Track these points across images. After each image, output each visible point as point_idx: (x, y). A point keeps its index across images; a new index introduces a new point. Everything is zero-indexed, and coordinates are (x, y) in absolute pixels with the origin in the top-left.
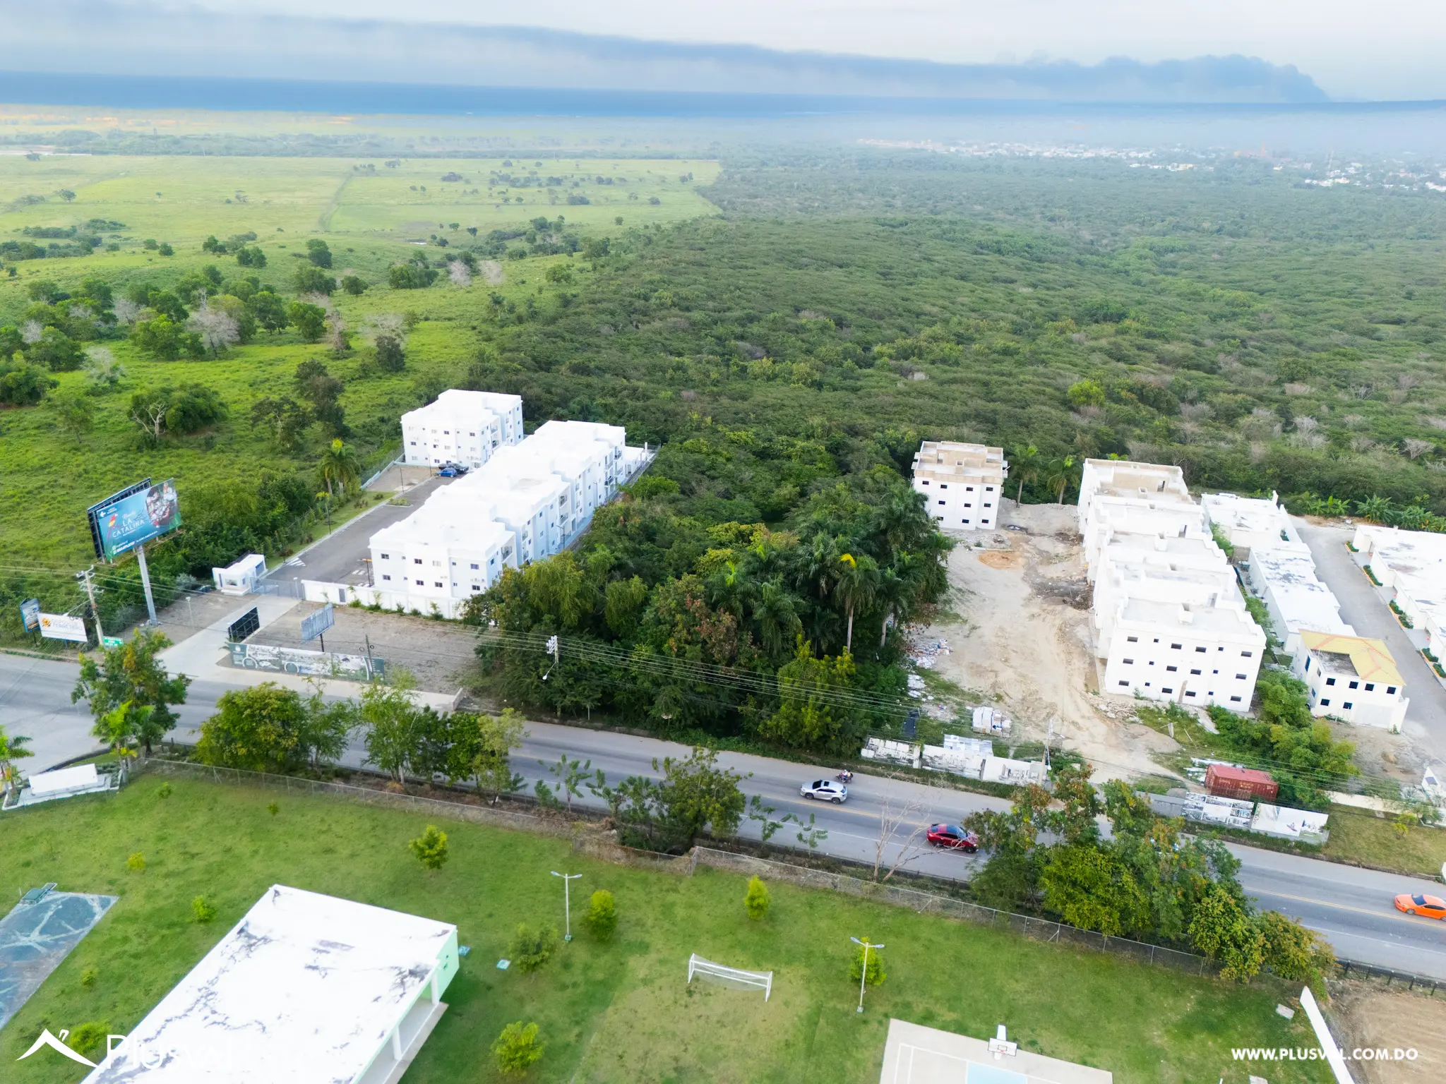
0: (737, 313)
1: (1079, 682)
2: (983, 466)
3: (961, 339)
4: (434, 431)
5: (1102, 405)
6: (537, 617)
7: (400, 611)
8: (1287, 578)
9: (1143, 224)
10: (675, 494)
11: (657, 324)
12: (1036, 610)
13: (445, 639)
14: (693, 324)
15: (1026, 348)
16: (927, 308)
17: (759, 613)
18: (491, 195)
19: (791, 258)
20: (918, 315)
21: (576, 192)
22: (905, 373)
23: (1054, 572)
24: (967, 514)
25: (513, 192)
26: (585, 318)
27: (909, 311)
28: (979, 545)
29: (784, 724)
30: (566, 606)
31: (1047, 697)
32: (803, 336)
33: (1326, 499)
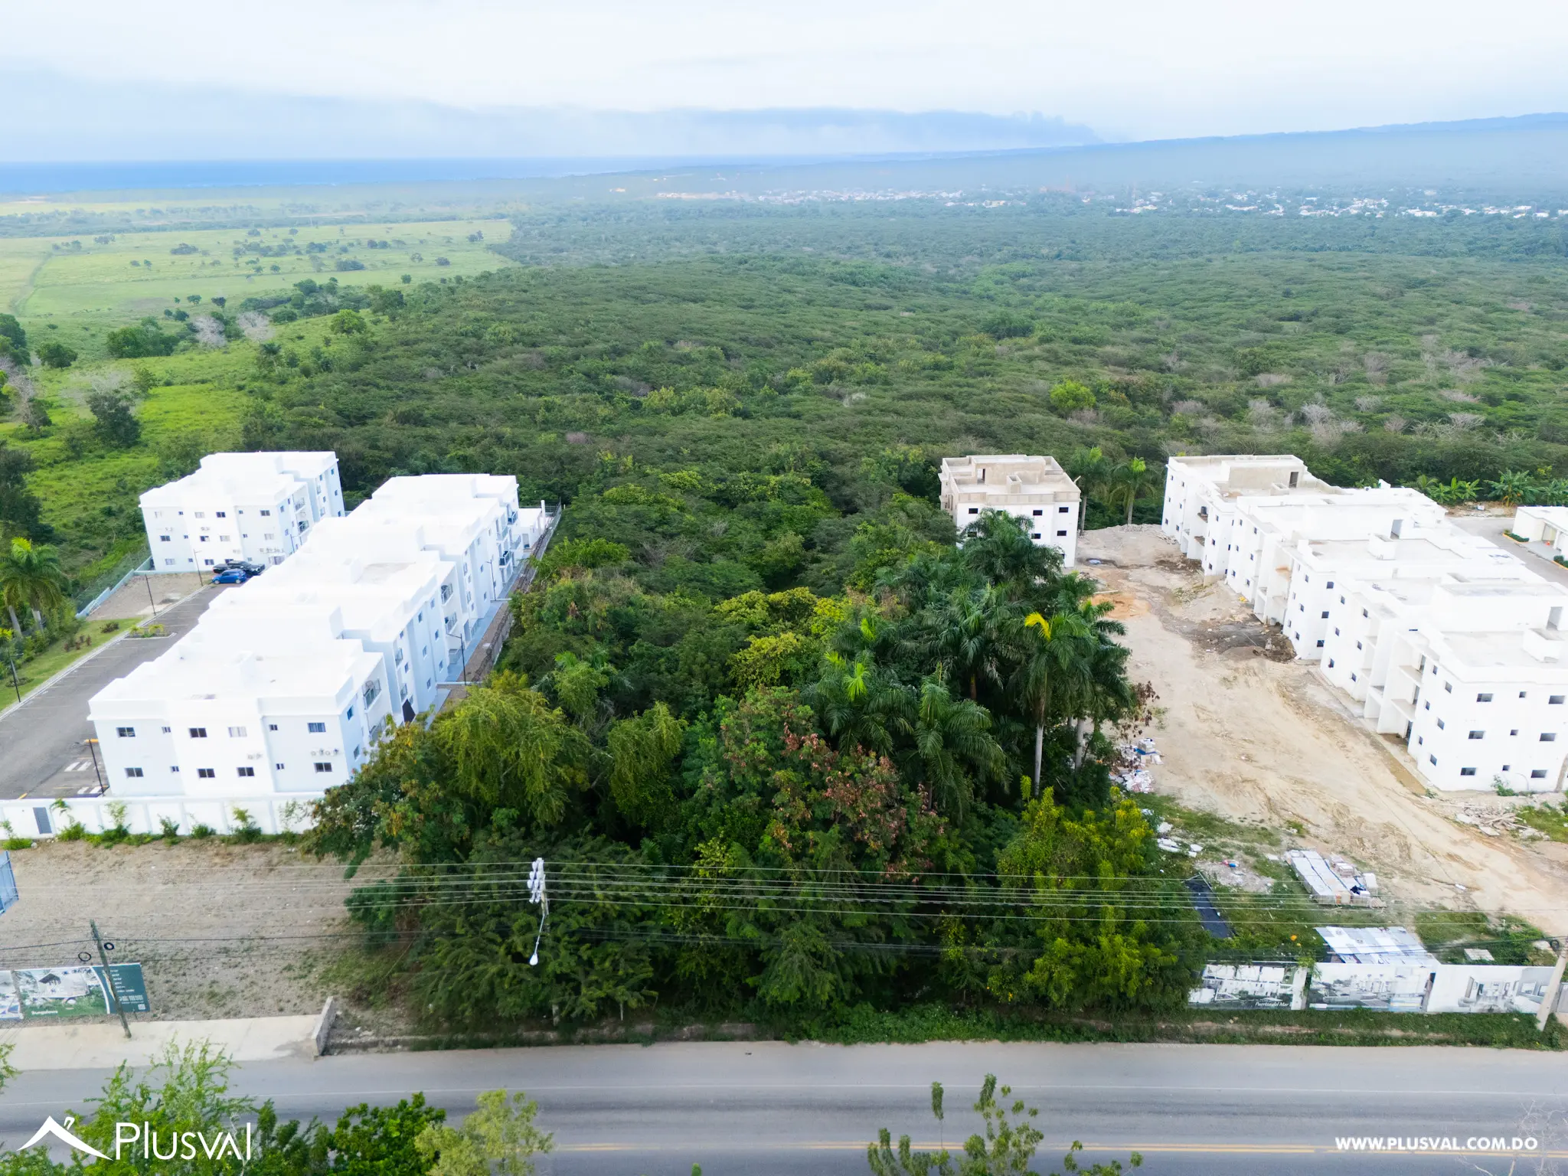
0: (600, 347)
2: (1041, 481)
3: (879, 359)
4: (199, 515)
5: (1098, 408)
7: (171, 835)
9: (981, 255)
10: (626, 562)
11: (501, 363)
13: (272, 880)
14: (549, 360)
16: (818, 333)
17: (929, 743)
18: (237, 266)
19: (637, 294)
20: (809, 342)
21: (344, 258)
23: (1199, 614)
25: (266, 262)
26: (402, 362)
27: (797, 337)
30: (539, 784)
33: (1448, 483)
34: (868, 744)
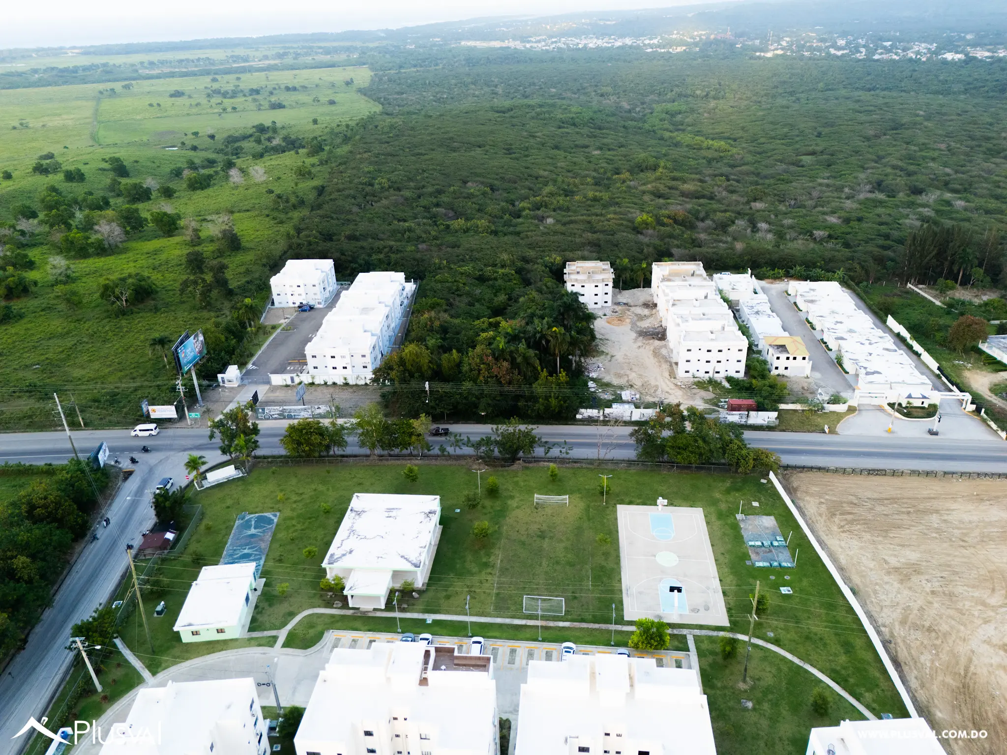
0: (430, 189)
1: (667, 374)
2: (602, 273)
3: (568, 193)
4: (291, 286)
5: (654, 229)
6: (412, 375)
7: (326, 384)
8: (757, 313)
10: (444, 307)
11: (384, 202)
12: (640, 344)
14: (406, 199)
15: (606, 196)
16: (542, 173)
17: (519, 360)
19: (448, 144)
20: (537, 178)
22: (542, 219)
23: (645, 324)
24: (596, 299)
25: (228, 102)
26: (340, 203)
27: (531, 176)
28: (605, 315)
29: (542, 407)
30: (425, 368)
31: (653, 383)
32: (474, 200)
34: (504, 359)
